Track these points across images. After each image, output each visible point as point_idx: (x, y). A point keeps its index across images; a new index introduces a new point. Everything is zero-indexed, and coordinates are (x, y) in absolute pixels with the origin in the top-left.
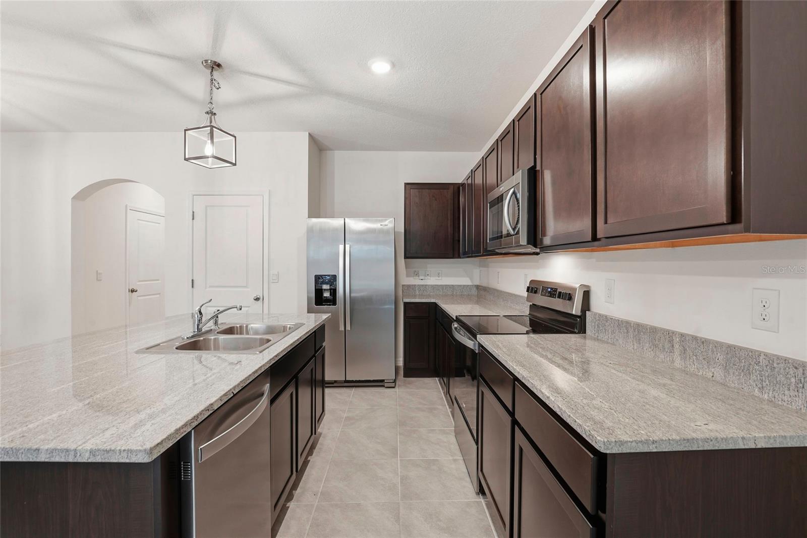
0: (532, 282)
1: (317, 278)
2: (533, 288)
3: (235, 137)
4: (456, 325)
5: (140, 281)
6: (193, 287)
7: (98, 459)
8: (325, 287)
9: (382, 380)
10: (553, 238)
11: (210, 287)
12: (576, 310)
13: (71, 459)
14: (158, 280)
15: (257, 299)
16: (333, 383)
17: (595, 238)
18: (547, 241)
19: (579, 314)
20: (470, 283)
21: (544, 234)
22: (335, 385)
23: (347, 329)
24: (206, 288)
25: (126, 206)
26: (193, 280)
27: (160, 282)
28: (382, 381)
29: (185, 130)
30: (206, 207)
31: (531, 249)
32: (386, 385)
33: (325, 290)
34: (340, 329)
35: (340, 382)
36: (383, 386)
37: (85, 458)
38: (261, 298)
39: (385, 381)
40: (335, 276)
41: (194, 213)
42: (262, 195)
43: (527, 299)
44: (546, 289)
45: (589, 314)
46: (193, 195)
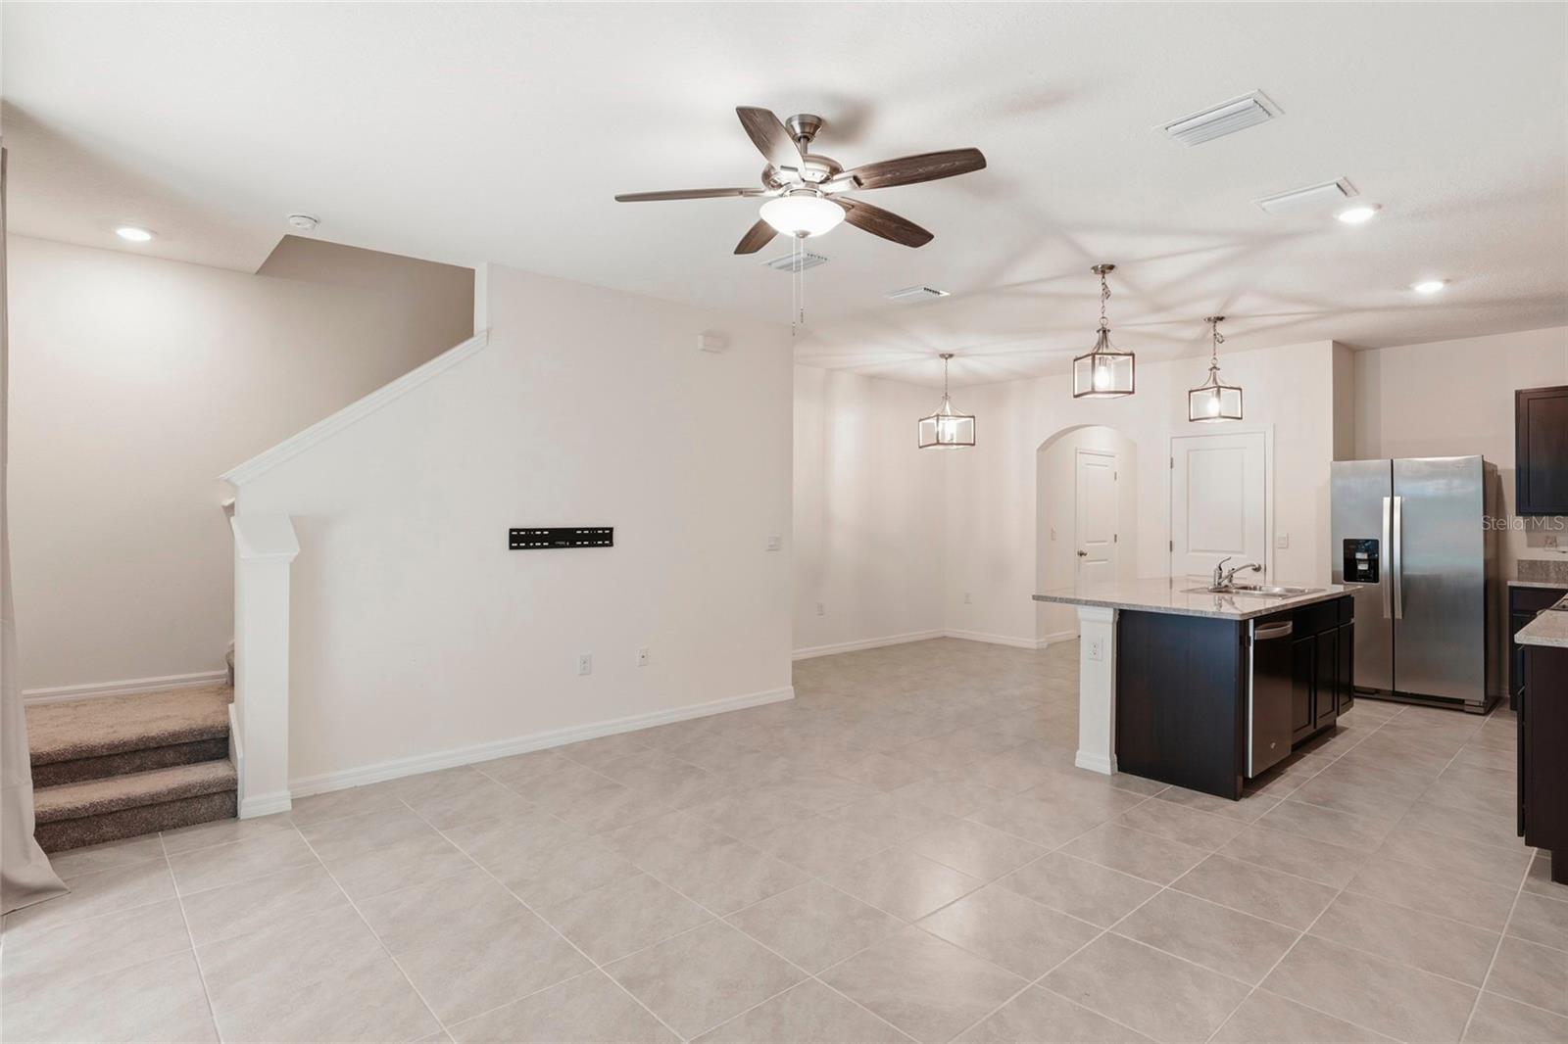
1: (1347, 543)
3: (1240, 389)
5: (1088, 542)
6: (1171, 550)
7: (1216, 617)
8: (1359, 556)
9: (1460, 700)
11: (1193, 551)
13: (1203, 615)
14: (1105, 541)
16: (1372, 694)
22: (1376, 696)
23: (1396, 617)
24: (1187, 552)
25: (1076, 449)
26: (1171, 542)
27: (1106, 544)
28: (1461, 702)
29: (1190, 392)
30: (1188, 451)
32: (1467, 709)
33: (1360, 560)
34: (1385, 616)
35: (1385, 692)
36: (1462, 711)
37: (1210, 616)
38: (1263, 568)
39: (1466, 702)
40: (1377, 541)
41: (1172, 459)
42: (1264, 432)
46: (1172, 438)
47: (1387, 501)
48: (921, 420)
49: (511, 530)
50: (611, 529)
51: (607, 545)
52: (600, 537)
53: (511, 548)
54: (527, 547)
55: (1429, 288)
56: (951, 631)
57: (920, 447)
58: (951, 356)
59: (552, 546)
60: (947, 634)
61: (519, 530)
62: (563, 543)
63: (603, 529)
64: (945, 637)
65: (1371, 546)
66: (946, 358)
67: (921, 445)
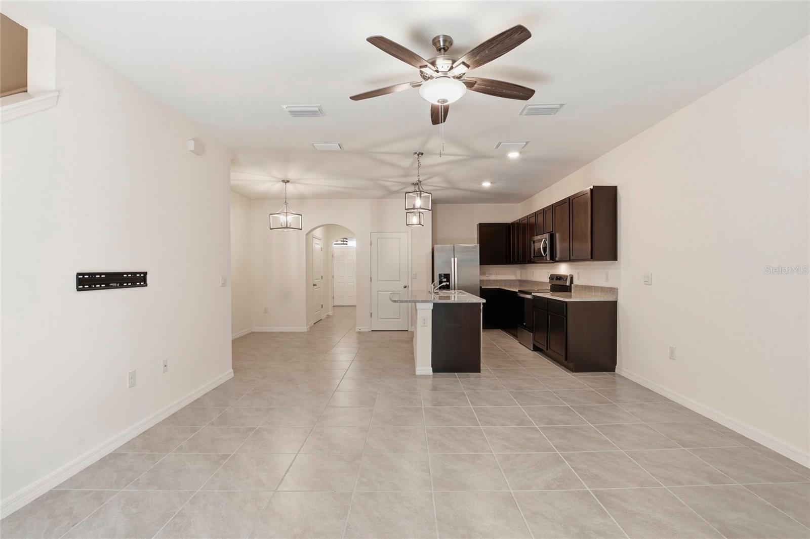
0: (551, 275)
1: (440, 275)
2: (552, 278)
4: (518, 293)
5: (316, 279)
6: (372, 281)
10: (559, 258)
11: (380, 281)
12: (568, 284)
15: (405, 287)
17: (570, 260)
18: (557, 259)
19: (569, 285)
20: (515, 279)
21: (556, 257)
24: (378, 281)
26: (371, 278)
30: (378, 238)
31: (551, 261)
38: (407, 286)
40: (449, 274)
41: (371, 242)
42: (407, 232)
43: (550, 283)
44: (557, 277)
45: (572, 285)
46: (371, 233)
47: (453, 259)
48: (271, 214)
49: (78, 274)
50: (145, 274)
51: (142, 286)
52: (137, 279)
53: (78, 290)
54: (90, 288)
55: (486, 185)
56: (255, 329)
57: (271, 229)
58: (288, 181)
59: (108, 287)
60: (253, 330)
61: (83, 274)
62: (115, 284)
63: (140, 273)
64: (253, 333)
65: (447, 277)
66: (286, 183)
67: (271, 228)
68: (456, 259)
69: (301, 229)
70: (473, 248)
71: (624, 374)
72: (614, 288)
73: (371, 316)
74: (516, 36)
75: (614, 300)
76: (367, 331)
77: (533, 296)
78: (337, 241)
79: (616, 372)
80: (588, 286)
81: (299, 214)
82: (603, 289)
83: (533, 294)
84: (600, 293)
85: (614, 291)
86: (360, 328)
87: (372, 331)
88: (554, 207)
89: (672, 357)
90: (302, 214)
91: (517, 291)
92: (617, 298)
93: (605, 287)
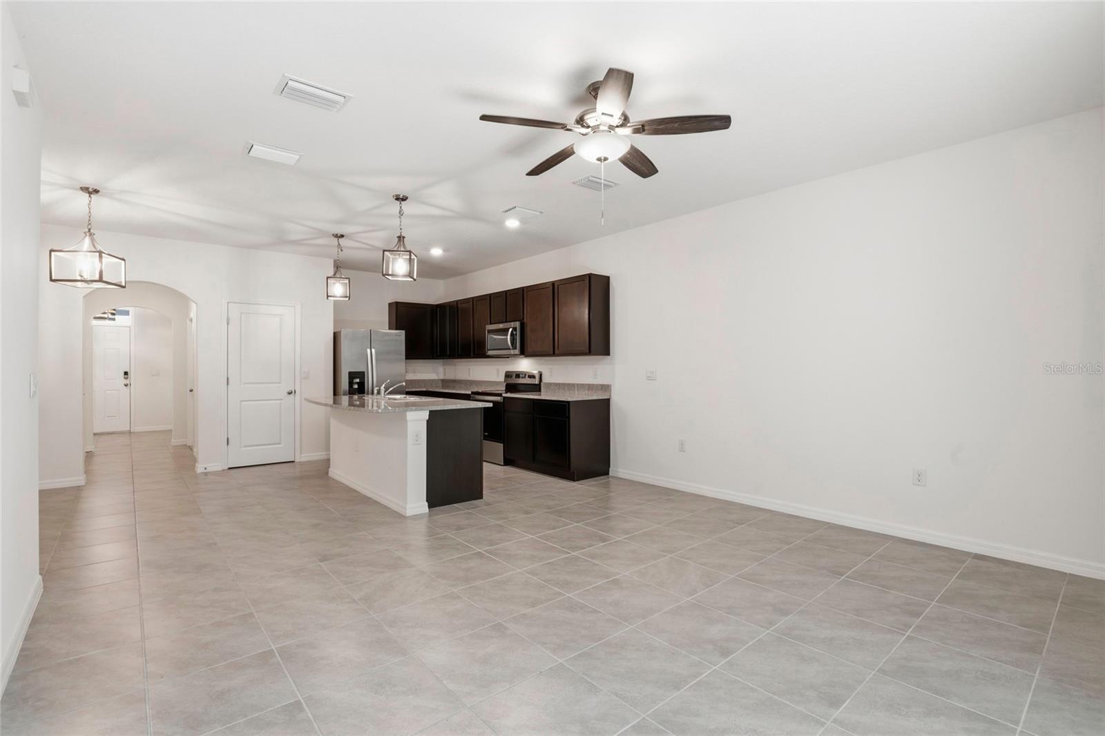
0: (508, 372)
1: (350, 374)
2: (508, 375)
6: (228, 383)
11: (244, 384)
12: (536, 382)
15: (290, 393)
17: (554, 353)
18: (528, 353)
19: (538, 384)
20: (436, 378)
21: (527, 351)
24: (240, 384)
26: (228, 378)
30: (241, 313)
38: (293, 392)
40: (364, 372)
41: (228, 318)
42: (294, 307)
43: (505, 381)
44: (516, 375)
45: (542, 383)
46: (228, 303)
47: (369, 350)
48: (53, 251)
55: (437, 252)
58: (95, 192)
65: (361, 375)
66: (90, 193)
67: (53, 278)
68: (373, 350)
69: (124, 287)
70: (397, 335)
71: (621, 475)
72: (608, 385)
73: (228, 444)
74: (717, 123)
75: (608, 398)
76: (221, 469)
77: (504, 398)
78: (104, 313)
79: (610, 474)
80: (569, 384)
81: (121, 257)
82: (590, 387)
83: (504, 395)
84: (586, 392)
85: (606, 388)
86: (205, 466)
87: (230, 468)
88: (525, 291)
89: (682, 450)
90: (125, 258)
91: (470, 393)
92: (610, 396)
93: (594, 385)
